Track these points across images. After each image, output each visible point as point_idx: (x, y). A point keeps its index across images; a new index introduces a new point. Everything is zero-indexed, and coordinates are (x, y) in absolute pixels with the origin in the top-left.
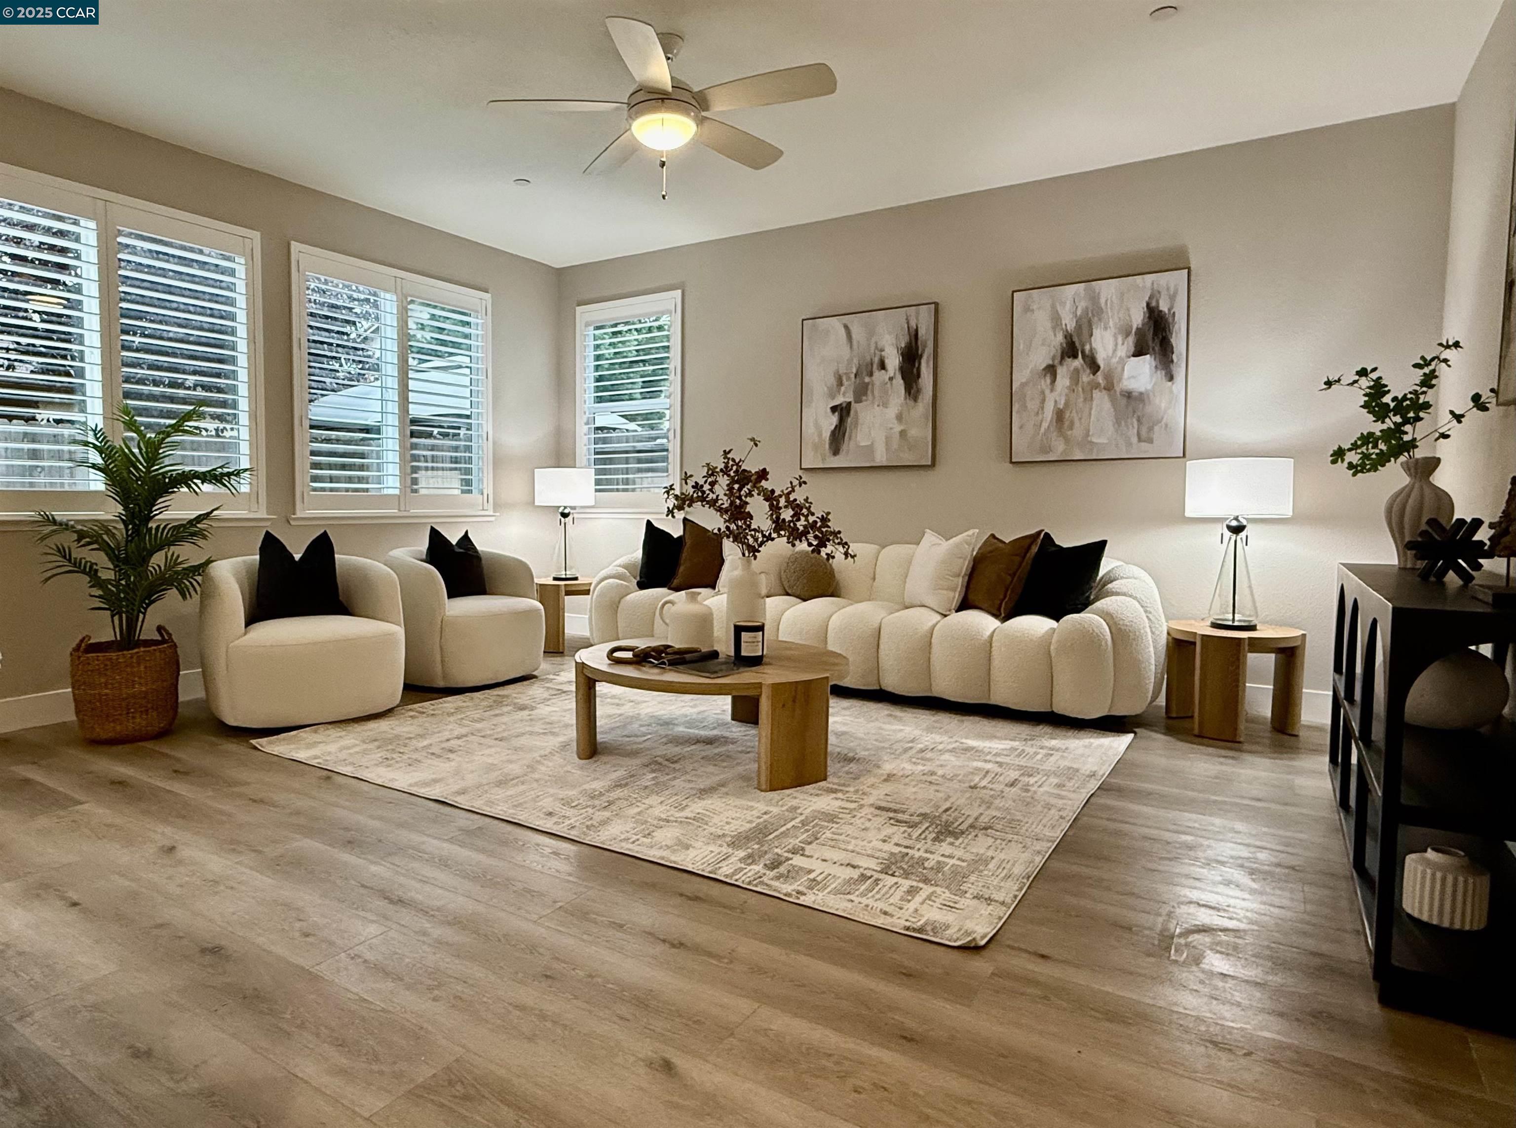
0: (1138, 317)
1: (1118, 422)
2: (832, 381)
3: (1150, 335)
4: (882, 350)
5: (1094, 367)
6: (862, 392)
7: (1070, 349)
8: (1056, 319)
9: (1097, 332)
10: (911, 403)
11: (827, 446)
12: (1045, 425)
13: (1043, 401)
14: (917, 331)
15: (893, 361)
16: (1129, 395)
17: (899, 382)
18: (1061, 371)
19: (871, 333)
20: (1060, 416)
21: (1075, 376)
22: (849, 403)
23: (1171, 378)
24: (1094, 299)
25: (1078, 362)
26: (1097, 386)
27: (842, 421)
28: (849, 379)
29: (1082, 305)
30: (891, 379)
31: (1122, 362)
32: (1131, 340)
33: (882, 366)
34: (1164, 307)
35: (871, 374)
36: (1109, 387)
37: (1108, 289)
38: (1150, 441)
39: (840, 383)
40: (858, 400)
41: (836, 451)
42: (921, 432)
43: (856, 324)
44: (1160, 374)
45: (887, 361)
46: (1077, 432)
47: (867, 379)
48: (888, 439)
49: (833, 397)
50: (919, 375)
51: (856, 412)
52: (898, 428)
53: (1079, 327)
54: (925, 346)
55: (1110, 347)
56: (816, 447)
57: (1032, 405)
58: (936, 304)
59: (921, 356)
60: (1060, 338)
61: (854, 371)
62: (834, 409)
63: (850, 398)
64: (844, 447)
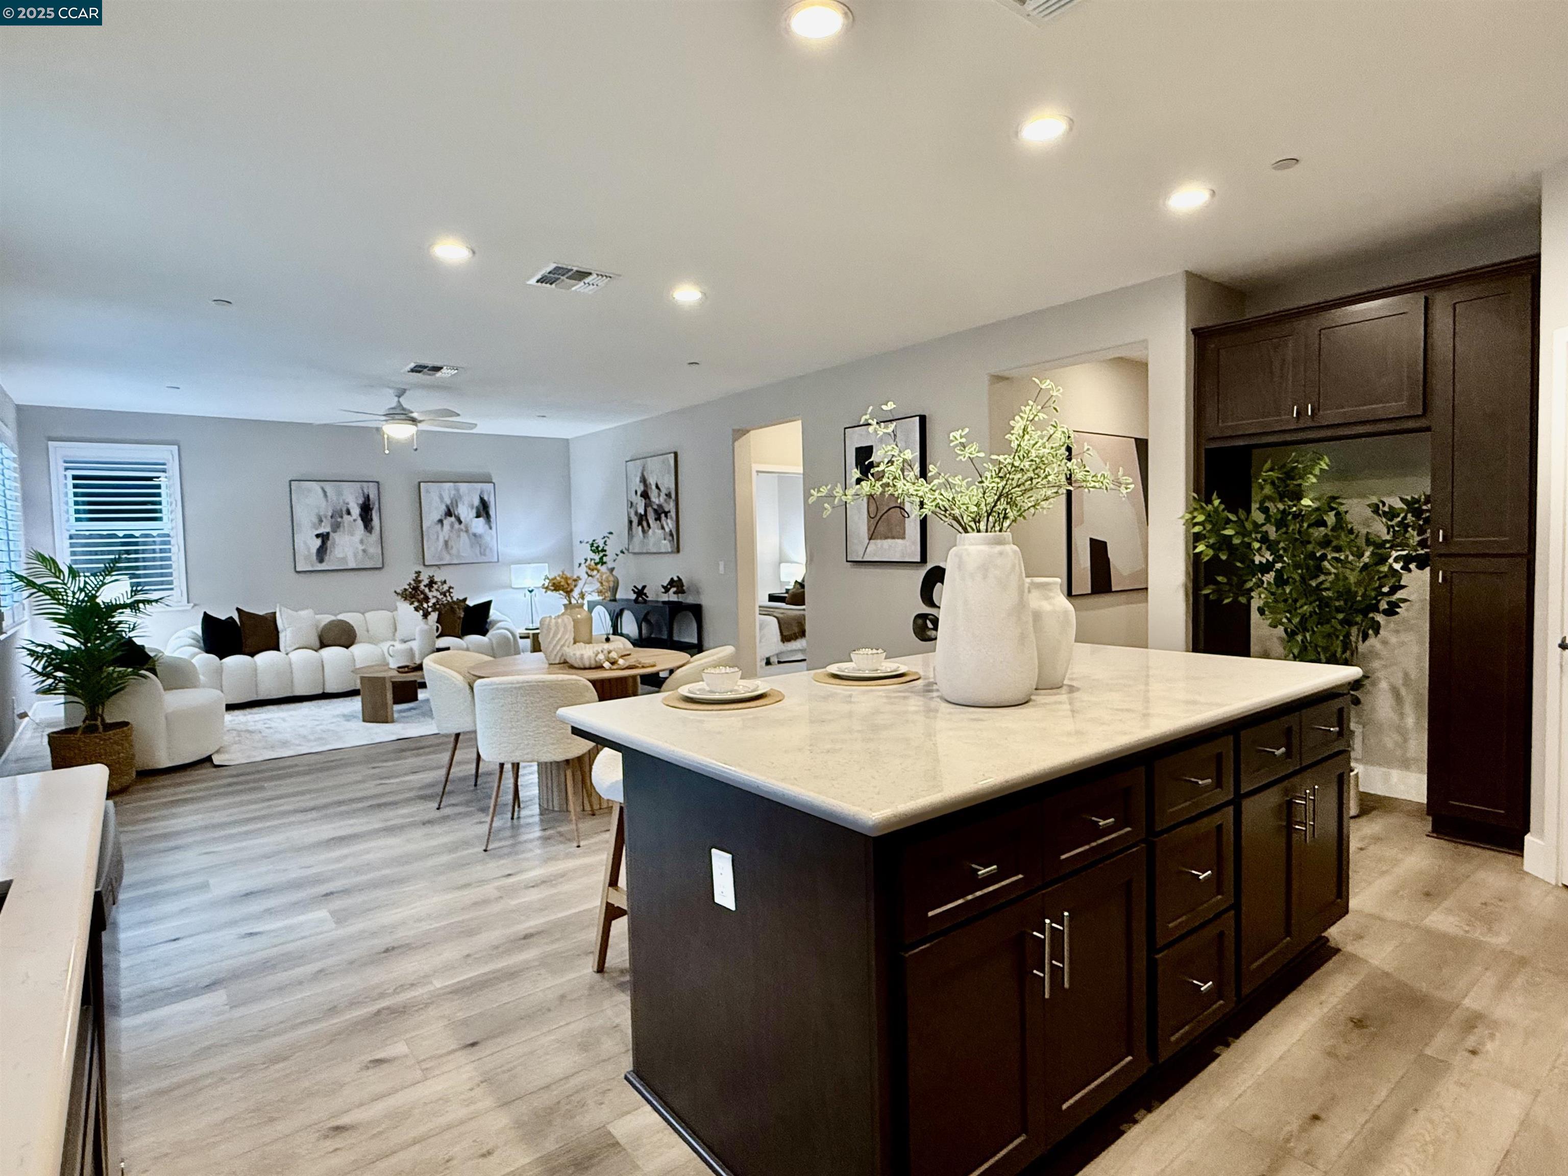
0: (477, 502)
1: (472, 547)
2: (315, 520)
3: (481, 508)
4: (348, 504)
5: (460, 522)
6: (336, 527)
7: (449, 513)
8: (441, 498)
9: (460, 505)
10: (368, 534)
11: (315, 558)
12: (439, 549)
13: (438, 536)
14: (368, 496)
15: (356, 511)
16: (475, 535)
17: (360, 522)
18: (445, 522)
19: (339, 493)
20: (446, 543)
21: (452, 525)
22: (328, 534)
23: (491, 528)
24: (458, 490)
25: (453, 519)
26: (462, 530)
27: (324, 543)
28: (326, 517)
29: (453, 492)
30: (355, 520)
31: (471, 520)
32: (474, 511)
33: (349, 513)
34: (486, 498)
35: (342, 517)
36: (467, 531)
37: (463, 487)
38: (485, 555)
39: (321, 521)
40: (334, 531)
41: (321, 560)
42: (374, 550)
43: (328, 487)
44: (487, 527)
45: (351, 511)
46: (454, 551)
47: (339, 520)
48: (355, 555)
49: (317, 529)
50: (372, 520)
51: (334, 539)
52: (361, 547)
53: (452, 503)
54: (374, 504)
55: (466, 513)
56: (307, 558)
57: (434, 537)
58: (378, 482)
59: (371, 510)
60: (443, 508)
61: (330, 514)
62: (318, 536)
63: (328, 529)
64: (327, 558)
